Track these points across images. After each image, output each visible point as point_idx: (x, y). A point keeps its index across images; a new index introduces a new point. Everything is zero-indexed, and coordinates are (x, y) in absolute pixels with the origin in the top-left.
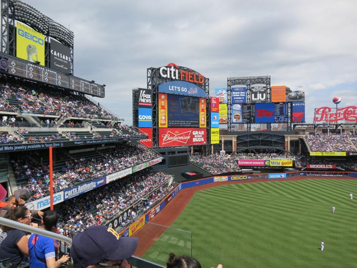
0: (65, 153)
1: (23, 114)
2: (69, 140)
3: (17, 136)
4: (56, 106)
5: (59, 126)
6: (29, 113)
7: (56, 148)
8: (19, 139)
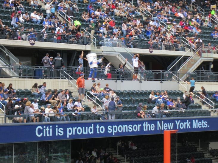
0: (199, 149)
1: (102, 48)
2: (209, 113)
3: (89, 103)
4: (178, 26)
5: (185, 76)
6: (115, 45)
7: (180, 135)
8: (93, 110)
